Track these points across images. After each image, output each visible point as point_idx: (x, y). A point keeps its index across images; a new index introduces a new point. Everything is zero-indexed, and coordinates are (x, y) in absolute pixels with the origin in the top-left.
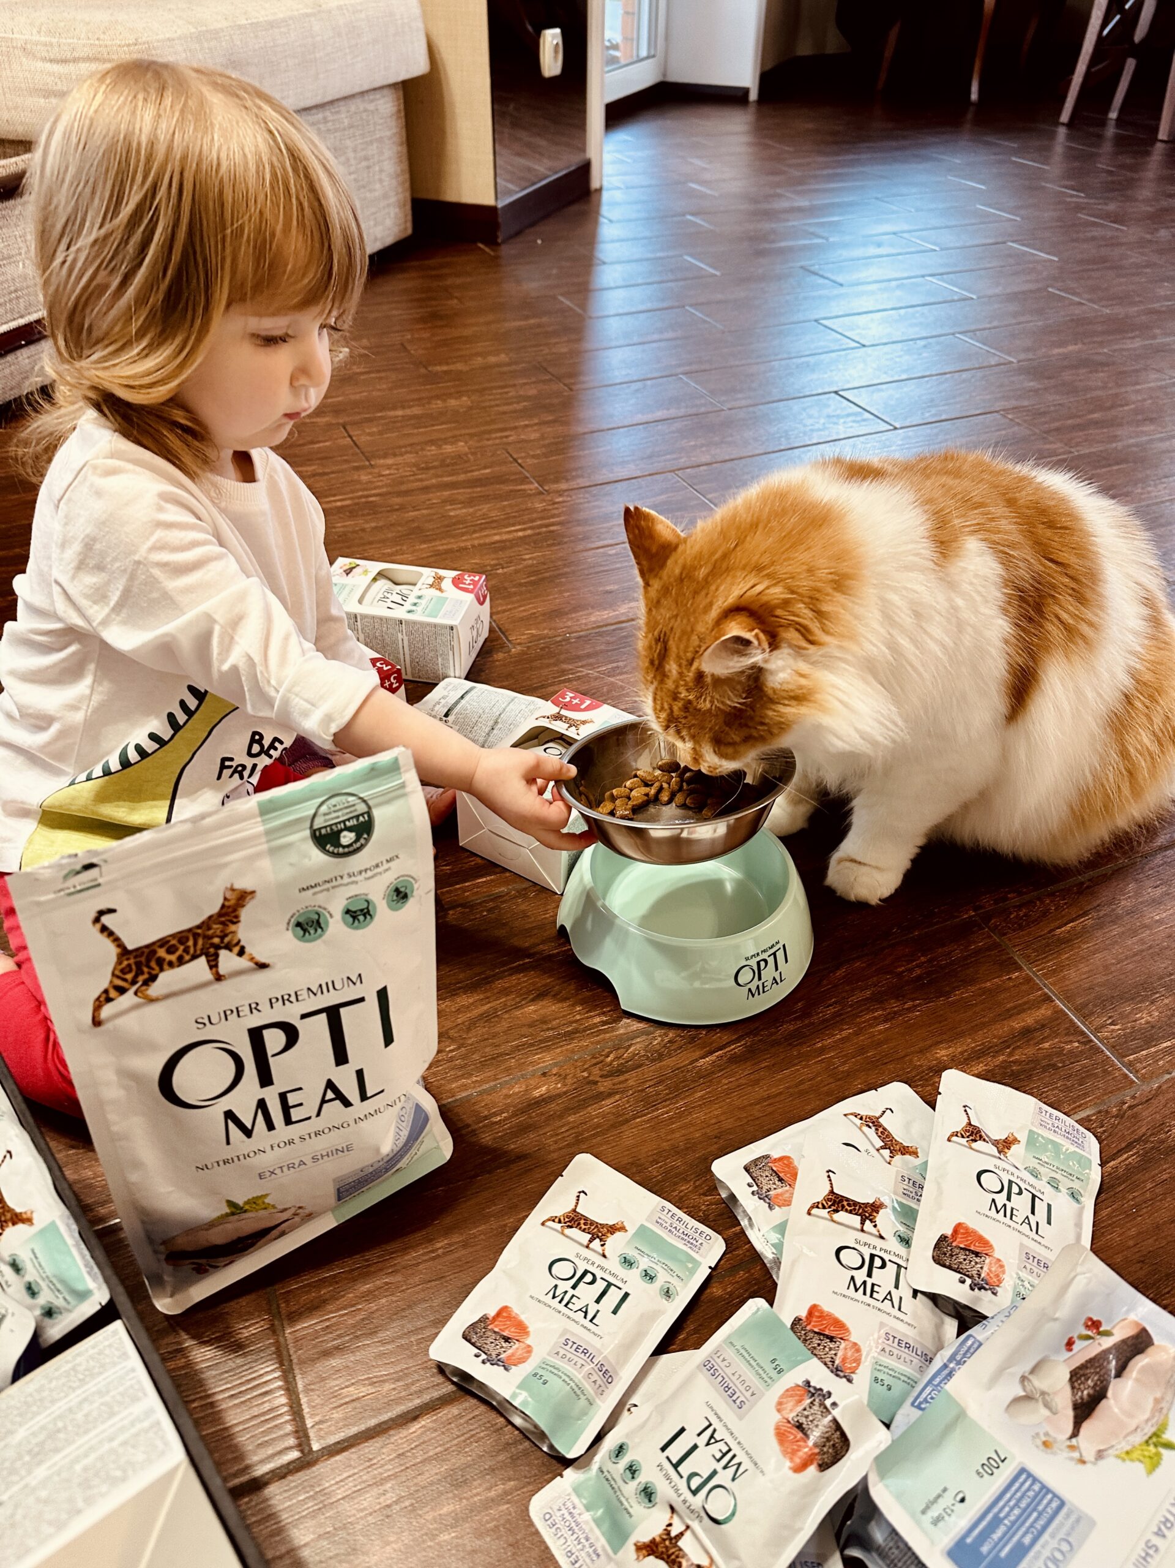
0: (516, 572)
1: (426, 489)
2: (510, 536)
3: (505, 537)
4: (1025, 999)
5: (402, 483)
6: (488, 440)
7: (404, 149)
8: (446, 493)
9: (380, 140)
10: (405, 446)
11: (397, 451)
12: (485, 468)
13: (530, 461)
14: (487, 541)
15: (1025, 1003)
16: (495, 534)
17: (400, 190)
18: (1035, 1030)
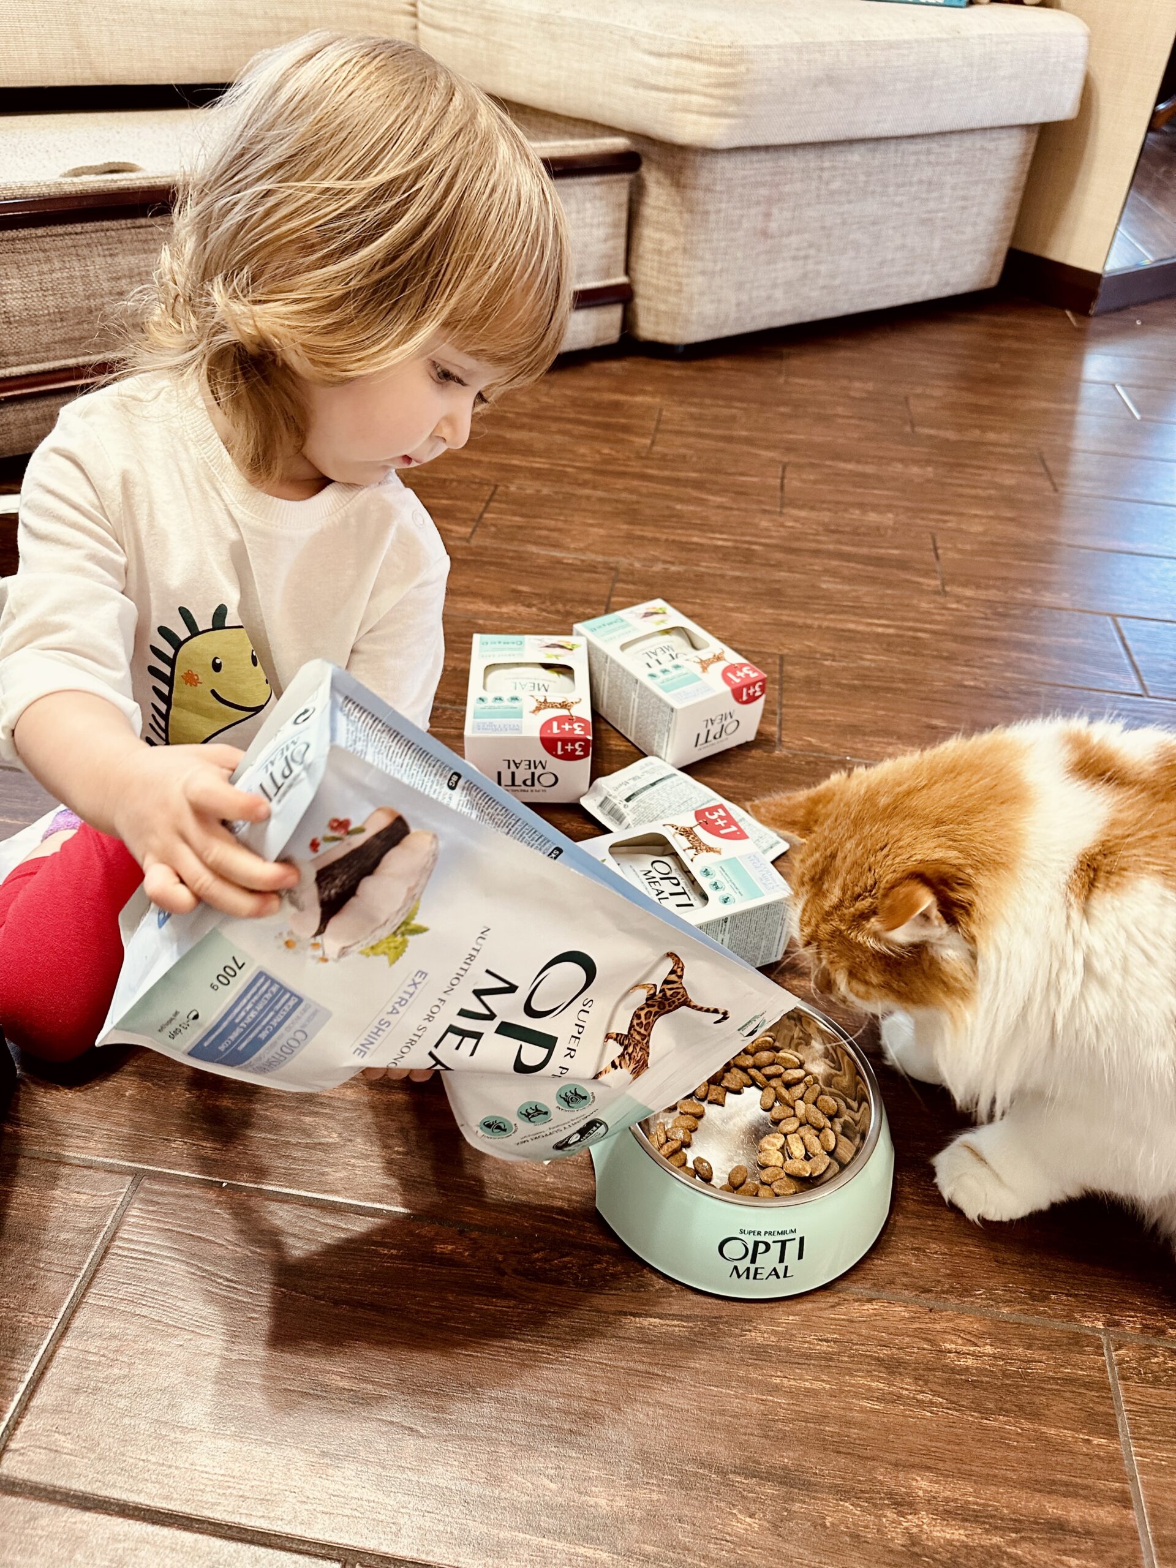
0: (845, 669)
1: (816, 553)
2: (868, 629)
3: (861, 628)
4: (1089, 1482)
5: (798, 539)
6: (923, 519)
7: (1019, 196)
8: (835, 563)
9: (990, 182)
10: (830, 502)
11: (818, 505)
12: (897, 548)
13: (952, 555)
14: (839, 626)
15: (1086, 1487)
16: (852, 622)
17: (996, 238)
18: (1074, 1532)
